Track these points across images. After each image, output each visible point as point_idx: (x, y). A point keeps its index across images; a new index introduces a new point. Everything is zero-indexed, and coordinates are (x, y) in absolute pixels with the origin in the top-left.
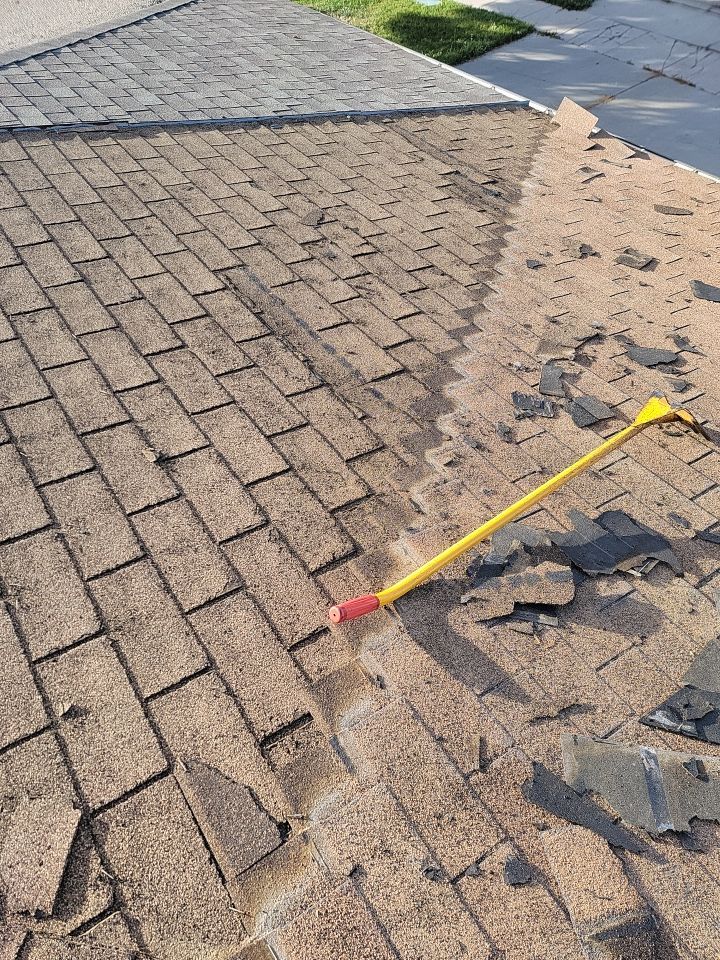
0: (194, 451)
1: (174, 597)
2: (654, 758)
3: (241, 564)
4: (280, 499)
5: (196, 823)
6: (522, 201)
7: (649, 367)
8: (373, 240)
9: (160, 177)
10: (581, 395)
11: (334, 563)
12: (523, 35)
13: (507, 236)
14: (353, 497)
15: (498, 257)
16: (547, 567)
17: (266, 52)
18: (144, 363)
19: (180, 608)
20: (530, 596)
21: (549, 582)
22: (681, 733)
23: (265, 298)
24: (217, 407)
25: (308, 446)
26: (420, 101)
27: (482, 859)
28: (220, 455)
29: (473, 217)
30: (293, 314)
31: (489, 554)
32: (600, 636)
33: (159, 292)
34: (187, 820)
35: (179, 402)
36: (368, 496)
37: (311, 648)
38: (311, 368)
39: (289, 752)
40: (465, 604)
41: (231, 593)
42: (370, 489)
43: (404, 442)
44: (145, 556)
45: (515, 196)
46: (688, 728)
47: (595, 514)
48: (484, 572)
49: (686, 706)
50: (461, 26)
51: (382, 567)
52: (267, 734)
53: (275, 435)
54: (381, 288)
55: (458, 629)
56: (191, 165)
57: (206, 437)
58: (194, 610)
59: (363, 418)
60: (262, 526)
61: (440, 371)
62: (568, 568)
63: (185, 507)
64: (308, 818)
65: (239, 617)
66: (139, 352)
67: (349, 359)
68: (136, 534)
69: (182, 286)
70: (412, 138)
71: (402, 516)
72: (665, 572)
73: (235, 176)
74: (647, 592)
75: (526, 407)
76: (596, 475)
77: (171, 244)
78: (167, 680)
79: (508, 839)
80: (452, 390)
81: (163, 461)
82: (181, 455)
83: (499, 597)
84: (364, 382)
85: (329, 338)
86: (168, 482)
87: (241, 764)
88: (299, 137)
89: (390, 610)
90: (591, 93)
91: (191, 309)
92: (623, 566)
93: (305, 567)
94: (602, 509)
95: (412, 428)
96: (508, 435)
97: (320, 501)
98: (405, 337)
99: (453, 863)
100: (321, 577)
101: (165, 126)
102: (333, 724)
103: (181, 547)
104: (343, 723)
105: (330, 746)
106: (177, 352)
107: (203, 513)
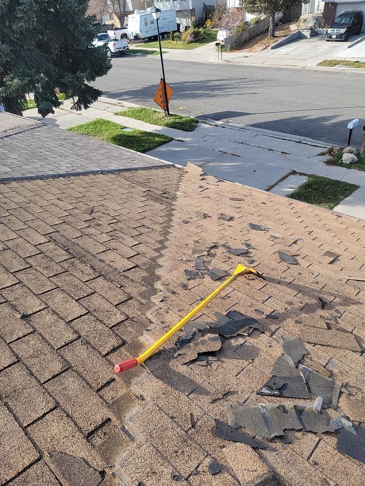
0: (40, 310)
1: (36, 378)
2: (265, 407)
3: (68, 357)
4: (86, 327)
5: (57, 479)
6: (177, 199)
7: (238, 255)
8: (117, 218)
9: (12, 199)
10: (212, 268)
11: (114, 350)
12: (169, 142)
13: (173, 212)
14: (120, 320)
15: (171, 220)
16: (209, 335)
17: (60, 150)
18: (11, 276)
19: (39, 382)
20: (204, 349)
21: (211, 342)
22: (274, 395)
23: (69, 243)
24: (50, 291)
25: (97, 301)
26: (129, 166)
27: (198, 466)
28: (53, 311)
29: (158, 206)
30: (83, 248)
31: (183, 334)
32: (235, 362)
33: (17, 246)
34: (53, 480)
35: (31, 290)
36: (127, 319)
37: (108, 389)
38: (94, 269)
39: (101, 438)
40: (176, 357)
41: (65, 371)
42: (127, 316)
43: (141, 295)
44: (19, 361)
45: (175, 198)
46: (276, 393)
47: (225, 313)
48: (182, 343)
49: (274, 384)
50: (143, 138)
51: (137, 347)
52: (89, 432)
53: (79, 299)
54: (122, 235)
55: (175, 369)
56: (29, 194)
57: (46, 304)
58: (46, 382)
59: (121, 287)
60: (77, 339)
61: (153, 265)
62: (217, 335)
63: (38, 336)
64: (114, 466)
65: (71, 382)
66: (9, 271)
67: (111, 264)
68: (13, 352)
69: (28, 242)
70: (129, 179)
71: (144, 326)
72: (257, 333)
73: (50, 197)
74: (251, 341)
75: (191, 275)
76: (224, 299)
77: (22, 226)
78: (35, 416)
79: (208, 455)
80: (158, 272)
81: (25, 317)
82: (34, 314)
83: (191, 353)
84: (120, 273)
85: (102, 256)
86: (28, 326)
87: (78, 449)
88: (78, 181)
89: (142, 366)
90: (202, 161)
91: (33, 250)
92: (240, 332)
93: (100, 354)
94: (228, 311)
95: (144, 289)
96: (185, 287)
97: (104, 324)
98: (136, 253)
99: (185, 470)
100: (108, 357)
101: (14, 179)
102: (121, 421)
103: (37, 354)
104: (126, 419)
105: (121, 431)
106: (28, 269)
107: (47, 337)
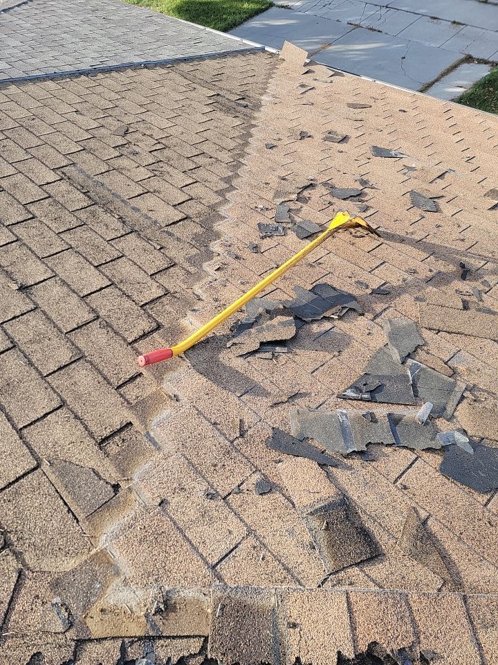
0: (45, 280)
1: (36, 369)
2: (346, 415)
3: (81, 344)
4: (107, 304)
5: (58, 492)
6: (262, 109)
7: (344, 199)
8: (163, 141)
9: (10, 113)
10: (302, 220)
11: (144, 335)
12: (266, 9)
13: (253, 130)
14: (156, 296)
15: (246, 144)
16: (279, 318)
17: (85, 29)
19: (40, 374)
20: (269, 337)
21: (282, 328)
22: (361, 400)
23: (90, 182)
24: (59, 252)
25: (125, 269)
26: (191, 52)
27: (242, 484)
28: (63, 281)
29: (229, 120)
30: (109, 190)
31: (243, 317)
32: (313, 354)
33: (15, 186)
34: (52, 491)
35: (32, 252)
36: (165, 295)
37: (130, 386)
38: (124, 222)
39: (118, 445)
40: (229, 347)
41: (75, 361)
42: (167, 290)
43: (189, 260)
44: (14, 346)
45: (257, 106)
46: (366, 396)
47: (310, 287)
48: (240, 328)
49: (364, 385)
51: (176, 333)
52: (103, 437)
53: (100, 265)
54: (170, 169)
55: (226, 363)
56: (32, 104)
57: (53, 271)
58: (50, 374)
59: (161, 248)
60: (94, 320)
61: (213, 214)
62: (292, 318)
63: (40, 314)
64: (131, 479)
65: (83, 376)
66: (2, 224)
67: (150, 214)
68: (7, 334)
69: (31, 180)
70: (188, 76)
71: (189, 304)
72: (352, 314)
73: (65, 108)
74: (342, 326)
75: (266, 232)
76: (311, 265)
77: (22, 155)
78: (34, 417)
79: (257, 470)
80: (219, 226)
81: (23, 288)
82: (36, 284)
83: (250, 341)
84: (161, 227)
85: (137, 203)
86: (28, 301)
87: (88, 456)
88: (109, 81)
89: (182, 357)
91: (38, 193)
92: (327, 314)
93: (125, 340)
94: (314, 284)
95: (194, 251)
96: (256, 249)
97: (133, 301)
98: (187, 197)
99: (223, 487)
100: (136, 345)
101: (13, 81)
102: (146, 426)
103: (38, 339)
104: (153, 424)
105: (145, 438)
106: (29, 221)
107: (53, 316)
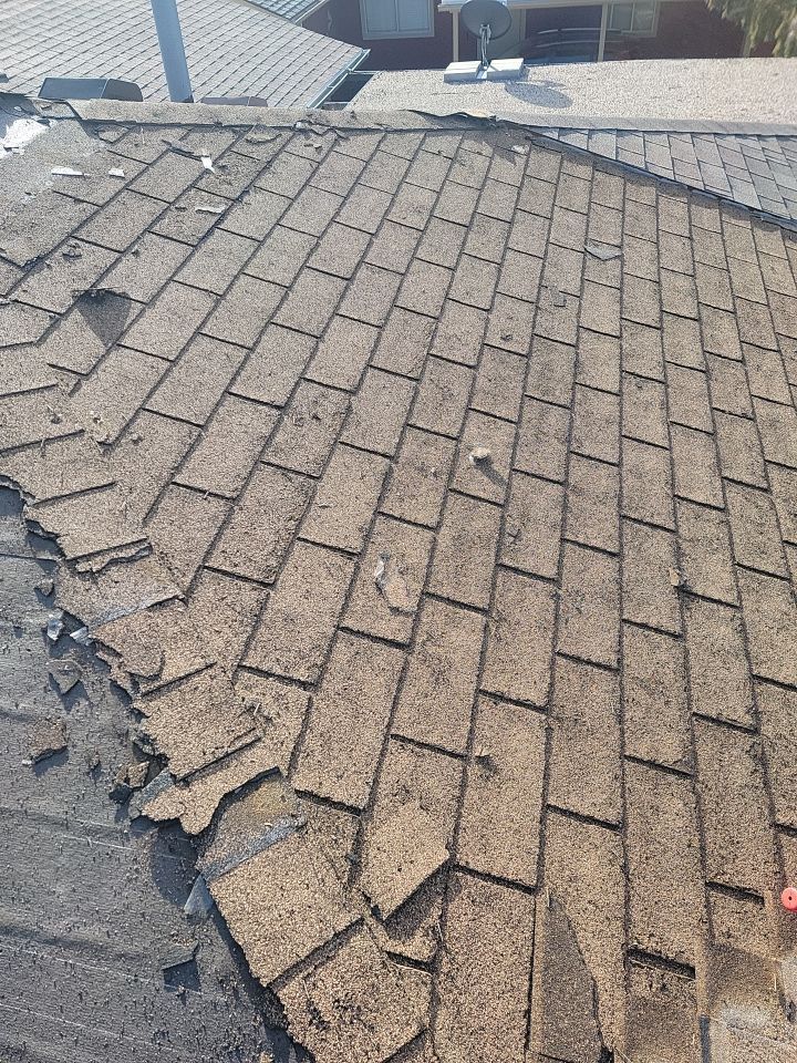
0: (719, 602)
1: (623, 732)
3: (705, 751)
4: (784, 721)
5: (532, 964)
18: (718, 484)
19: (623, 746)
24: (768, 574)
28: (743, 624)
34: (526, 953)
35: (731, 544)
37: (732, 903)
39: (651, 986)
41: (678, 773)
44: (618, 670)
52: (640, 947)
57: (739, 598)
58: (634, 759)
60: (748, 731)
63: (677, 652)
65: (674, 810)
66: (720, 470)
68: (620, 643)
78: (575, 804)
81: (684, 592)
82: (703, 598)
86: (677, 615)
87: (600, 955)
93: (772, 811)
100: (784, 837)
102: (712, 1004)
103: (653, 686)
104: (724, 1013)
105: (697, 1024)
106: (757, 492)
107: (695, 671)
